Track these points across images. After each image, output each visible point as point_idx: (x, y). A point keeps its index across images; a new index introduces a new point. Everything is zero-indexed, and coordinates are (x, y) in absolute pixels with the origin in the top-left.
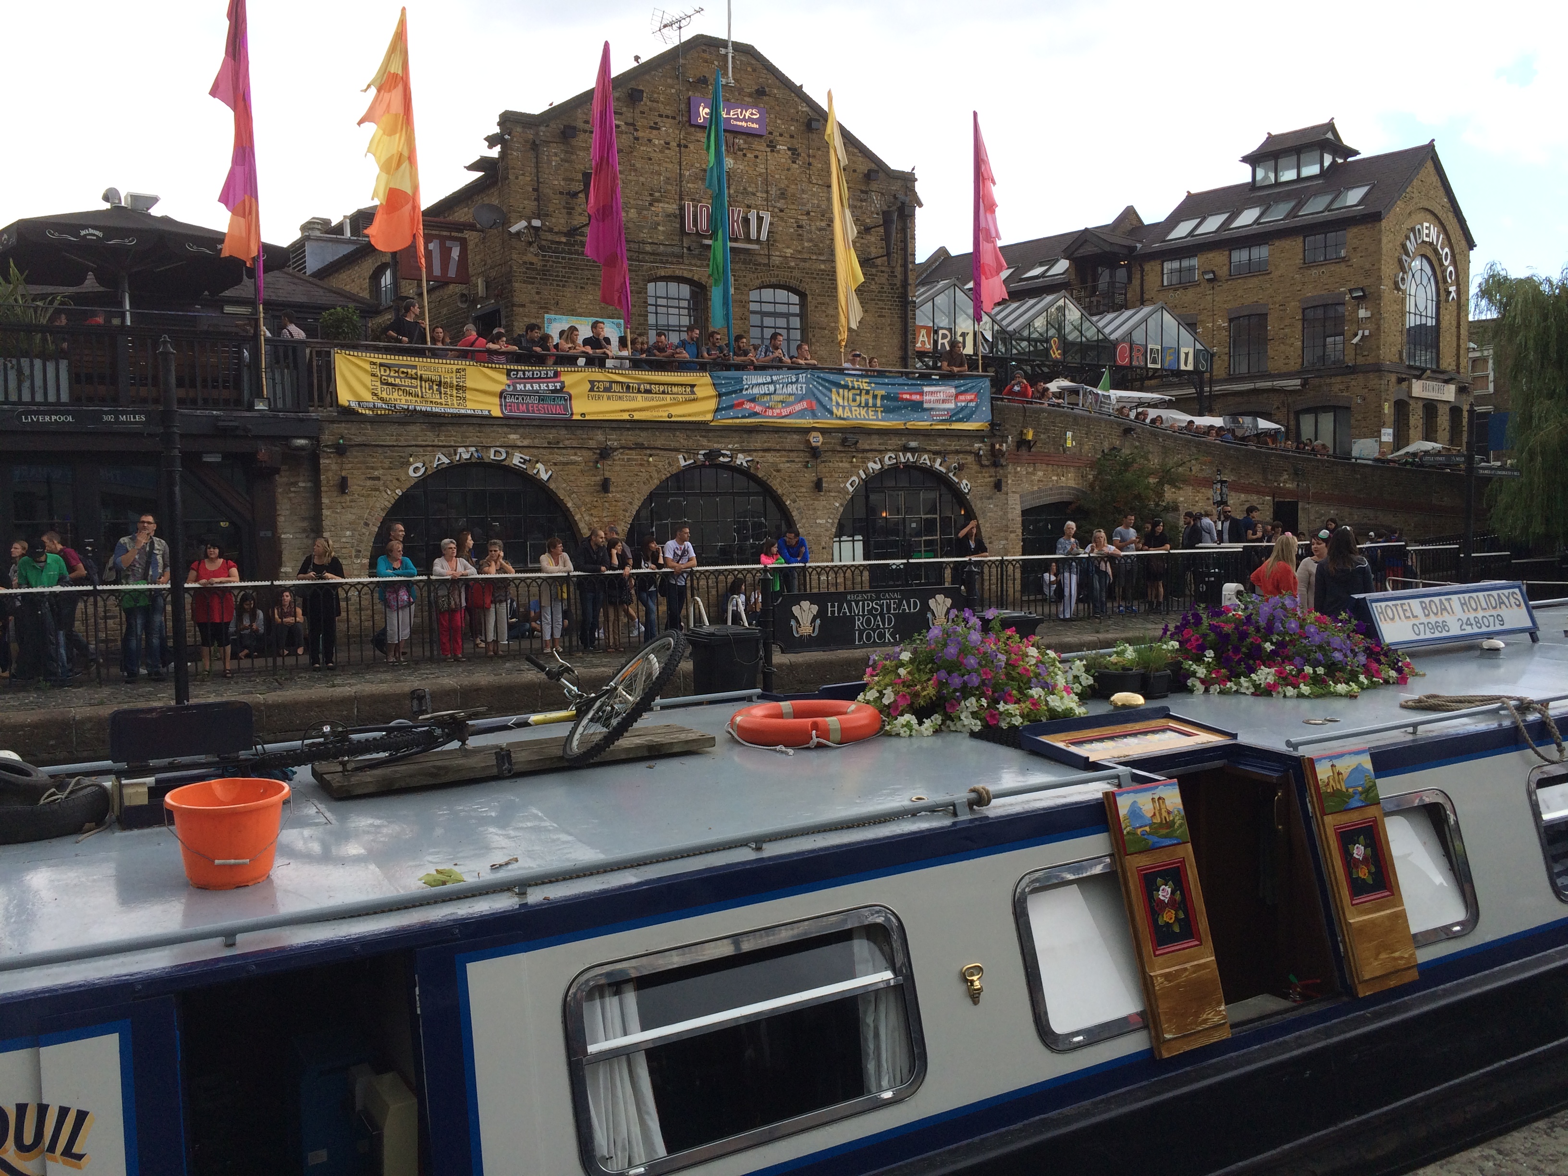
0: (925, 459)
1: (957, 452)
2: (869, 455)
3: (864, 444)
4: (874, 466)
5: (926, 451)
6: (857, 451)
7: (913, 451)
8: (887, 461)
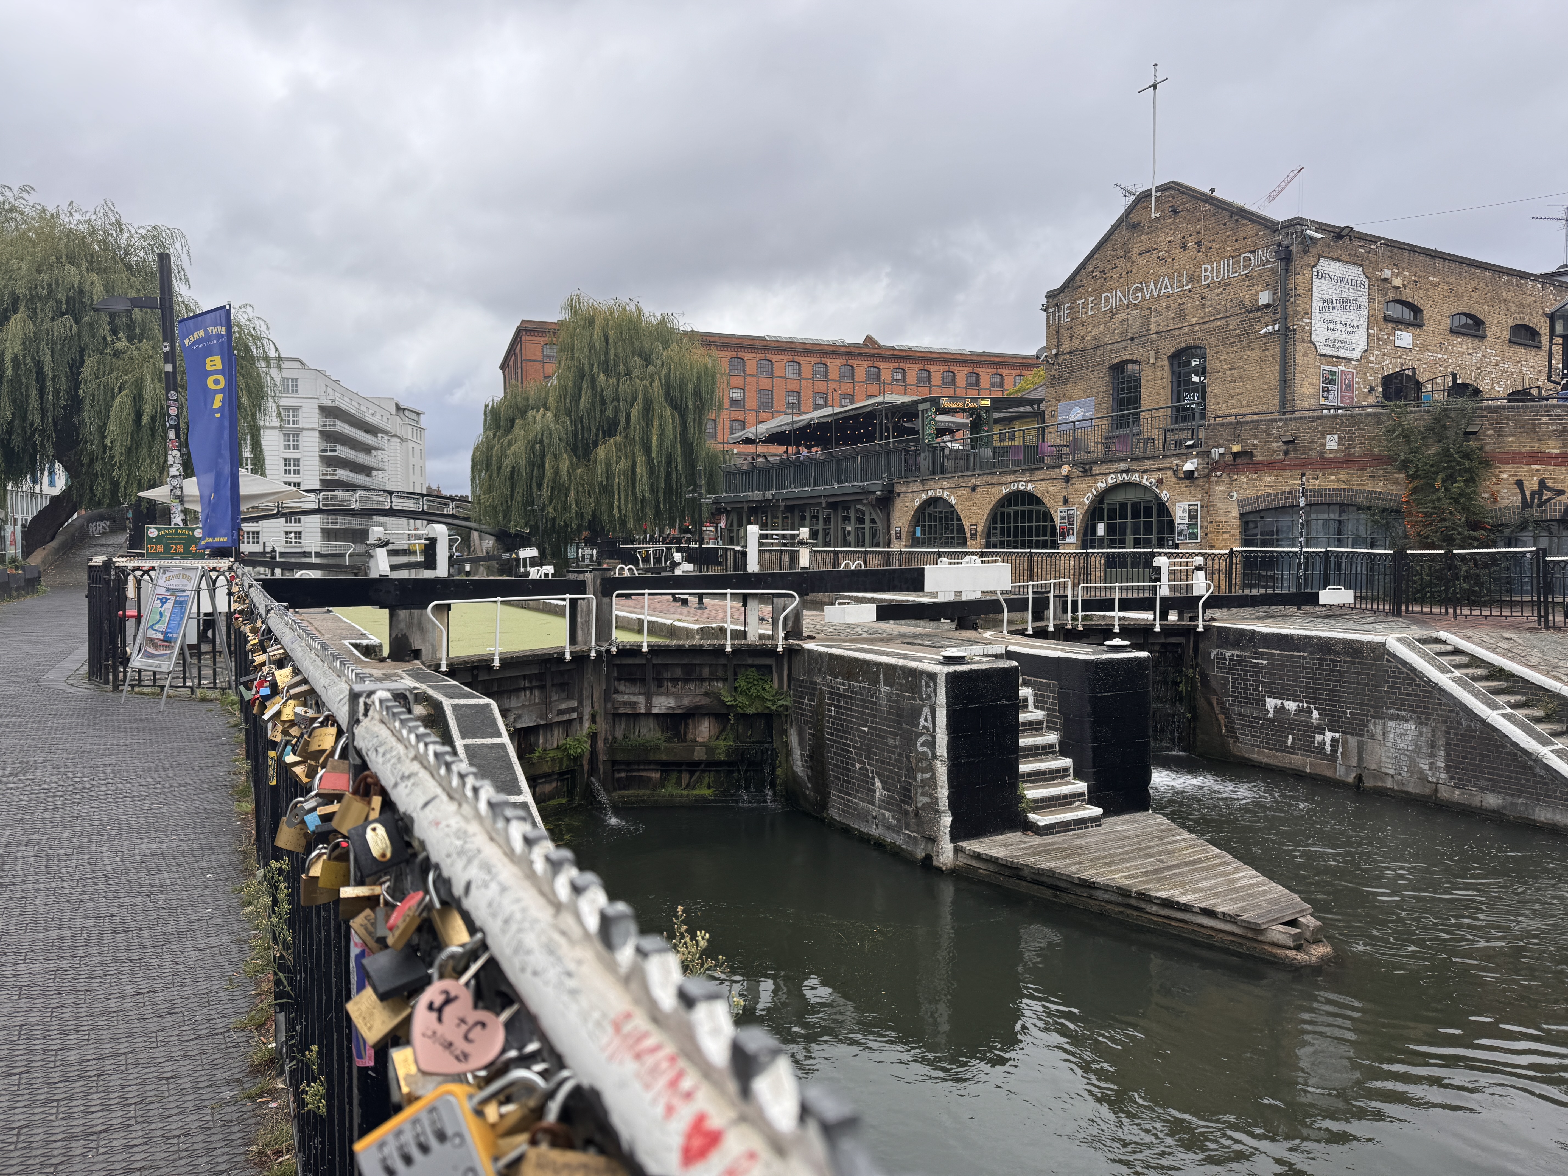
0: (1136, 477)
1: (1159, 470)
2: (1099, 477)
3: (1096, 470)
4: (1101, 485)
5: (1136, 471)
6: (1092, 475)
7: (1127, 471)
8: (1110, 481)
